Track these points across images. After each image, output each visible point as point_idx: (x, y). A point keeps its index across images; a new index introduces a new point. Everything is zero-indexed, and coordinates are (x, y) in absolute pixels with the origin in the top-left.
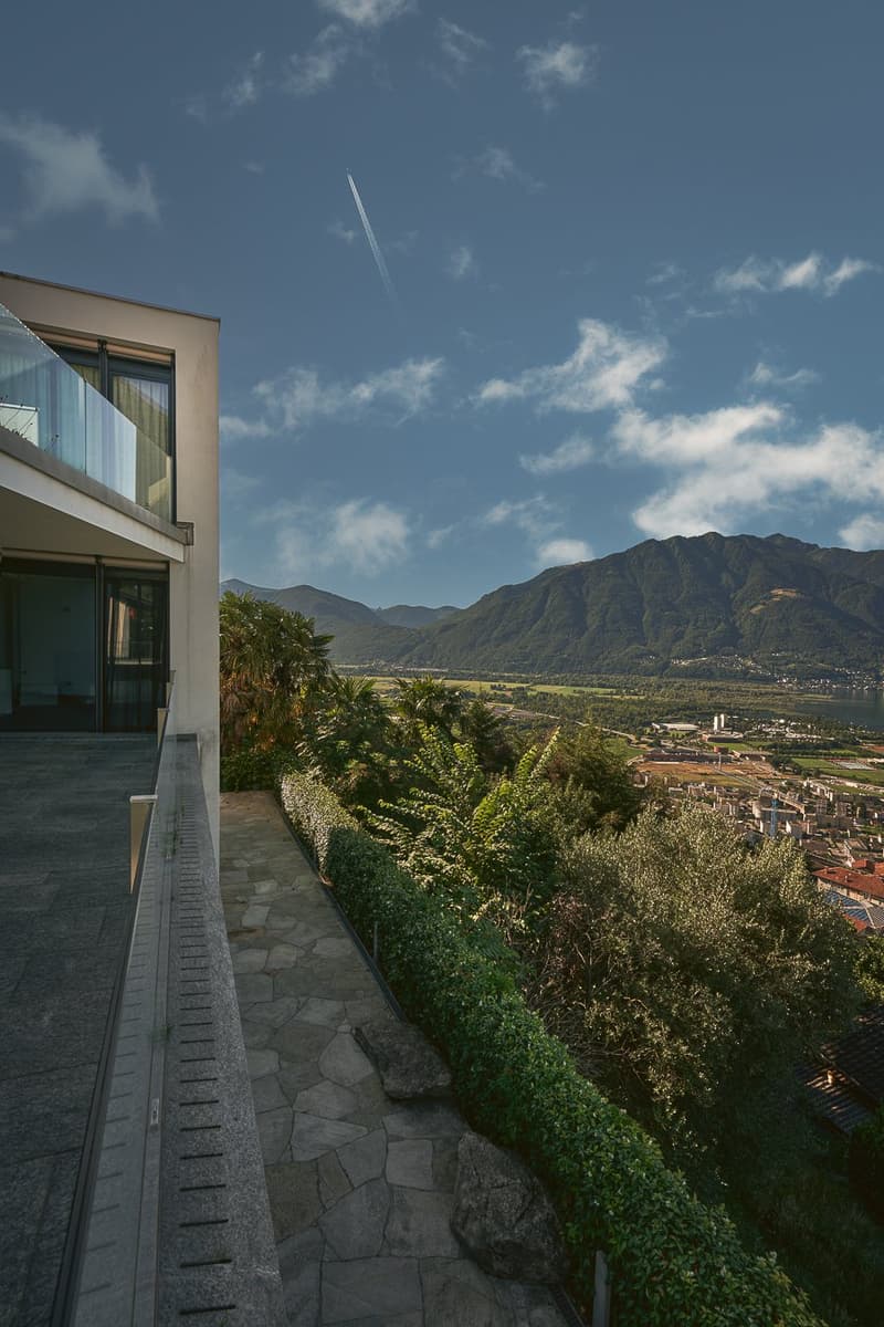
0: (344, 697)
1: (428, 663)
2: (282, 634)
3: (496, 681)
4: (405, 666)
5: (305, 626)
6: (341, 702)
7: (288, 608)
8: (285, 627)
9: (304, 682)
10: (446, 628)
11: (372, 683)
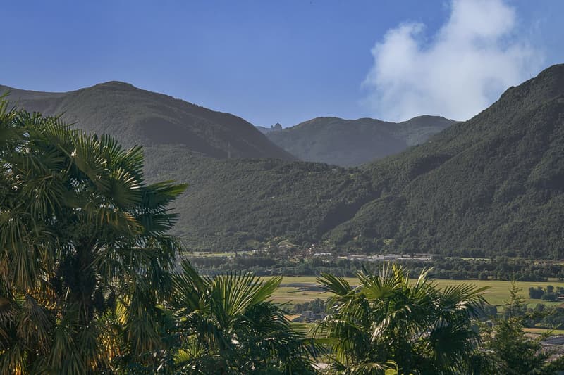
0: (213, 320)
1: (388, 242)
2: (75, 183)
3: (541, 278)
4: (337, 251)
5: (123, 164)
6: (204, 328)
7: (85, 129)
8: (81, 167)
9: (124, 289)
10: (424, 165)
11: (270, 287)
